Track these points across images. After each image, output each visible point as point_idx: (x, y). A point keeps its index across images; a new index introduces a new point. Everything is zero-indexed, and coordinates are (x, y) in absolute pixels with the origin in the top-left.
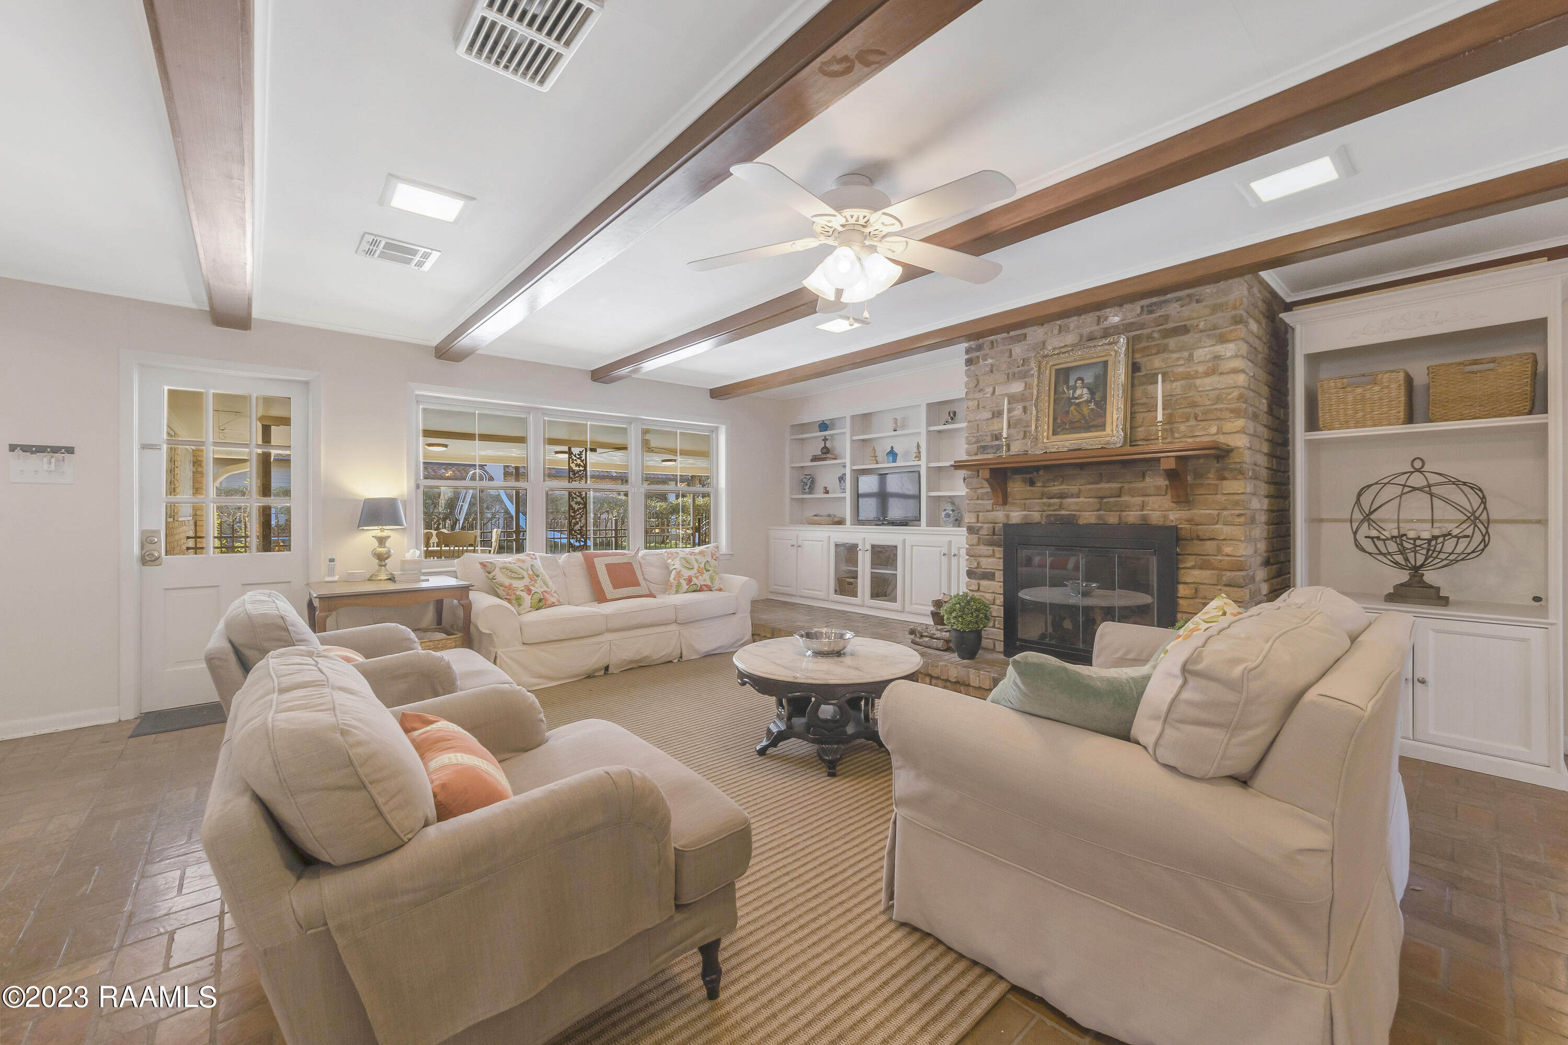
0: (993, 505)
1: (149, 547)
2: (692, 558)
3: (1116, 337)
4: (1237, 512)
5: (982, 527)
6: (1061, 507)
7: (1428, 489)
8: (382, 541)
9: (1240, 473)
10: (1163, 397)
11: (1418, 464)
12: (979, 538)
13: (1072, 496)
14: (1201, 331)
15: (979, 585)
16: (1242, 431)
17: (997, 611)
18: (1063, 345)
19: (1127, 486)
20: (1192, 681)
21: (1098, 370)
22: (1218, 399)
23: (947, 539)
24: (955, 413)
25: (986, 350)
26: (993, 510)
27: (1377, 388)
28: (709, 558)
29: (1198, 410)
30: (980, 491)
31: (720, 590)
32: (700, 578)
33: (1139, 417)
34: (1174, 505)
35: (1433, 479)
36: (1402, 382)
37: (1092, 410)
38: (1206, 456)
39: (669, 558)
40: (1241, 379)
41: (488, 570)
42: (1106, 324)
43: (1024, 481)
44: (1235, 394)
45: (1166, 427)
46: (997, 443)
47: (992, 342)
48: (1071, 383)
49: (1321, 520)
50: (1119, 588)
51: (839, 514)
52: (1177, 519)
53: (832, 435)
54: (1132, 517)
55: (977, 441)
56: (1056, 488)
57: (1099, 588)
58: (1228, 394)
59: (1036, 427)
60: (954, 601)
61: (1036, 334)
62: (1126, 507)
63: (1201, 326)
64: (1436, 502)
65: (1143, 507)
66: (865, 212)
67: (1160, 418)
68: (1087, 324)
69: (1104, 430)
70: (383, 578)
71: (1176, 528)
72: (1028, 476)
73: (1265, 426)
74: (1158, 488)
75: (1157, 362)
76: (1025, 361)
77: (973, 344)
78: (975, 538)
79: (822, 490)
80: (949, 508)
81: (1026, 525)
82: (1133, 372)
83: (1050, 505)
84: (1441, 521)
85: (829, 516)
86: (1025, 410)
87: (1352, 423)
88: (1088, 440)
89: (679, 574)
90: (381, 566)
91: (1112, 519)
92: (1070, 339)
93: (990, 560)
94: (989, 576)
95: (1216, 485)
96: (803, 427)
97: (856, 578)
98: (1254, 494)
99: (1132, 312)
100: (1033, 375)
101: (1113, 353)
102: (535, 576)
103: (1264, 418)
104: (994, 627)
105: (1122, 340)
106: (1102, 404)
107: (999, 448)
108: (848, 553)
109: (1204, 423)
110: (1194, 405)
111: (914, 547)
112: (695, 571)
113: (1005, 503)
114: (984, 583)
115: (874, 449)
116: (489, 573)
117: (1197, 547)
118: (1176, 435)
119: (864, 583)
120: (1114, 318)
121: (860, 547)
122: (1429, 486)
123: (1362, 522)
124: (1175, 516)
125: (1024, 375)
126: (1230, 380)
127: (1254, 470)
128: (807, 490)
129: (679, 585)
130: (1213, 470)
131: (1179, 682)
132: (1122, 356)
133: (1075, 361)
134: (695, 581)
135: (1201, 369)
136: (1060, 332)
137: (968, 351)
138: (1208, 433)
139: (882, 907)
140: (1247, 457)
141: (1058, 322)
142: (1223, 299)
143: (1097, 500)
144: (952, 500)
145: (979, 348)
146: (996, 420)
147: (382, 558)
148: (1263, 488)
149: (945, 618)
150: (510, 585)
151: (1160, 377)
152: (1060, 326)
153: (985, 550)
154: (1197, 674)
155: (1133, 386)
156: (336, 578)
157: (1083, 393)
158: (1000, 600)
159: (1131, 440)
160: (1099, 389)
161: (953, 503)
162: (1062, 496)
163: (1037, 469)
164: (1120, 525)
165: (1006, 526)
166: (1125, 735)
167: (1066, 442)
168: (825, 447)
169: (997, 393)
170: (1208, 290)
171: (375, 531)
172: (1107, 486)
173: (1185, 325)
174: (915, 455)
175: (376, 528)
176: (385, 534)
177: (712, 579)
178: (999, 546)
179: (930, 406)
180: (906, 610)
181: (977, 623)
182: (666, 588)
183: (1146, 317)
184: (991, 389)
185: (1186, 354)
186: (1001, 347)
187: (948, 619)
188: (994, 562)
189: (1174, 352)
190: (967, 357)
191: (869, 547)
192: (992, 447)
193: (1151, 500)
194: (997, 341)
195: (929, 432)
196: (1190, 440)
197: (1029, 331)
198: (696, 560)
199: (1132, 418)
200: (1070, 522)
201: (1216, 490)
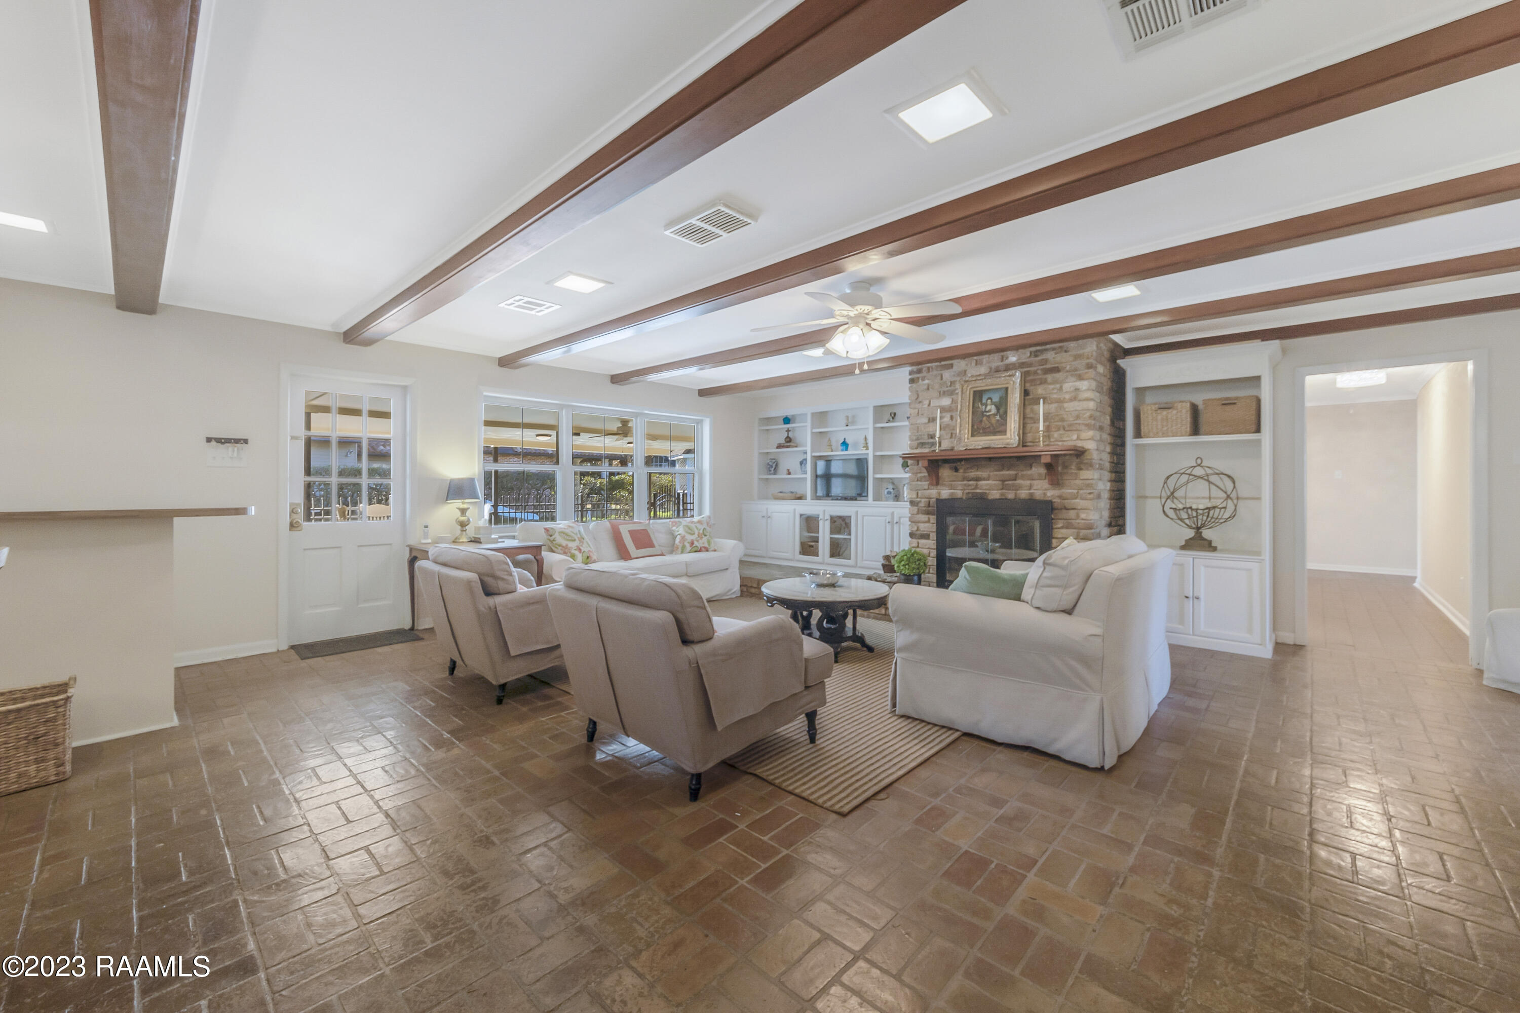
0: (929, 485)
1: (294, 516)
2: (693, 526)
3: (1013, 372)
4: (1089, 491)
5: (920, 501)
6: (976, 487)
7: (1206, 478)
8: (463, 511)
9: (1090, 465)
10: (1044, 414)
11: (1199, 461)
12: (918, 509)
13: (984, 479)
14: (1067, 371)
15: (918, 543)
16: (1092, 439)
17: (932, 561)
18: (978, 374)
19: (1020, 473)
20: (1048, 568)
21: (1002, 393)
22: (1078, 417)
23: (891, 510)
24: (895, 414)
25: (924, 374)
26: (928, 489)
27: (1175, 412)
28: (705, 526)
29: (1065, 424)
30: (919, 475)
31: (715, 551)
32: (700, 541)
33: (1028, 426)
34: (1050, 486)
35: (1209, 471)
36: (1189, 409)
37: (998, 420)
38: (1071, 455)
39: (674, 526)
40: (1092, 405)
41: (550, 534)
42: (1007, 362)
43: (951, 468)
44: (1088, 414)
45: (1045, 434)
46: (931, 441)
47: (929, 368)
48: (984, 401)
49: (1146, 497)
50: (1016, 547)
51: (800, 492)
52: (1052, 496)
53: (793, 428)
54: (1023, 494)
55: (917, 439)
56: (973, 474)
57: (1001, 547)
58: (1084, 414)
59: (960, 431)
60: (902, 554)
61: (960, 365)
62: (1018, 488)
63: (1068, 368)
64: (1212, 487)
65: (1030, 487)
66: (870, 308)
67: (1041, 428)
68: (995, 361)
69: (1005, 434)
70: (465, 540)
71: (1050, 502)
72: (954, 465)
73: (1109, 434)
74: (1040, 474)
75: (1040, 390)
76: (952, 383)
77: (915, 368)
78: (915, 509)
79: (786, 472)
80: (891, 487)
81: (952, 500)
82: (1025, 396)
83: (970, 485)
84: (1215, 498)
85: (792, 492)
86: (952, 418)
87: (1160, 434)
88: (995, 441)
89: (683, 538)
90: (462, 531)
91: (1011, 495)
92: (983, 370)
93: (927, 525)
94: (926, 536)
95: (1076, 474)
96: (768, 420)
97: (817, 542)
98: (1100, 479)
99: (1025, 355)
100: (957, 394)
101: (1012, 383)
102: (582, 539)
103: (1108, 428)
104: (929, 573)
105: (1018, 374)
106: (1004, 416)
107: (933, 444)
108: (810, 523)
109: (1069, 432)
110: (1063, 420)
111: (865, 518)
112: (696, 535)
113: (937, 484)
114: (922, 541)
115: (829, 440)
116: (551, 536)
117: (1064, 514)
118: (1052, 440)
119: (824, 546)
120: (1013, 358)
121: (821, 517)
122: (1208, 475)
123: (1168, 498)
124: (1051, 494)
125: (951, 393)
126: (1085, 405)
127: (1100, 464)
128: (772, 472)
129: (684, 547)
130: (1074, 464)
131: (1042, 569)
132: (1018, 385)
133: (986, 386)
134: (696, 543)
135: (1067, 396)
136: (976, 364)
137: (911, 373)
138: (1071, 440)
139: (889, 711)
140: (1095, 456)
141: (975, 358)
142: (1081, 352)
143: (1000, 483)
144: (892, 481)
145: (919, 371)
146: (931, 424)
147: (463, 525)
148: (1107, 475)
149: (896, 566)
150: (567, 545)
151: (1041, 401)
152: (976, 361)
153: (924, 517)
154: (1049, 564)
155: (1024, 405)
156: (429, 541)
157: (992, 409)
158: (934, 553)
159: (1023, 443)
160: (1002, 406)
161: (893, 483)
162: (977, 479)
163: (960, 460)
164: (1016, 500)
165: (939, 501)
166: (1018, 598)
167: (981, 442)
168: (788, 437)
169: (932, 405)
170: (1072, 345)
171: (458, 504)
172: (1007, 472)
173: (1058, 367)
174: (863, 445)
175: (460, 501)
176: (465, 506)
177: (709, 542)
178: (933, 514)
179: (876, 408)
180: (858, 565)
181: (918, 569)
182: (672, 550)
183: (1033, 359)
184: (927, 402)
185: (1058, 386)
186: (935, 372)
187: (898, 567)
188: (929, 525)
189: (1050, 384)
190: (910, 377)
191: (829, 518)
192: (928, 443)
193: (1035, 482)
194: (932, 367)
195: (875, 428)
196: (1060, 443)
197: (955, 362)
198: (696, 527)
199: (1024, 427)
200: (982, 498)
201: (1076, 477)
